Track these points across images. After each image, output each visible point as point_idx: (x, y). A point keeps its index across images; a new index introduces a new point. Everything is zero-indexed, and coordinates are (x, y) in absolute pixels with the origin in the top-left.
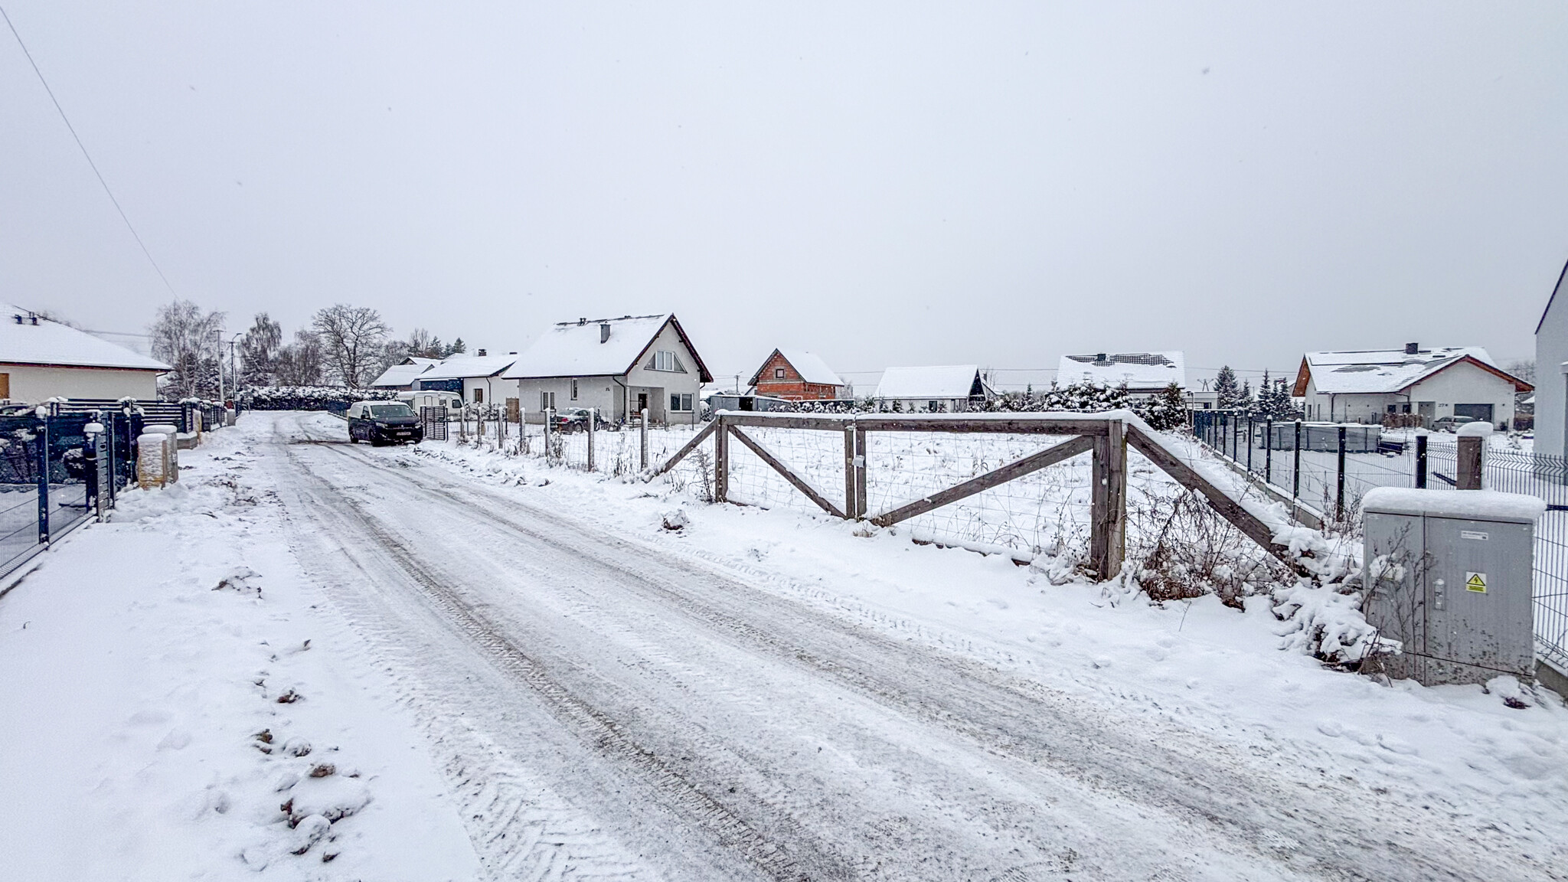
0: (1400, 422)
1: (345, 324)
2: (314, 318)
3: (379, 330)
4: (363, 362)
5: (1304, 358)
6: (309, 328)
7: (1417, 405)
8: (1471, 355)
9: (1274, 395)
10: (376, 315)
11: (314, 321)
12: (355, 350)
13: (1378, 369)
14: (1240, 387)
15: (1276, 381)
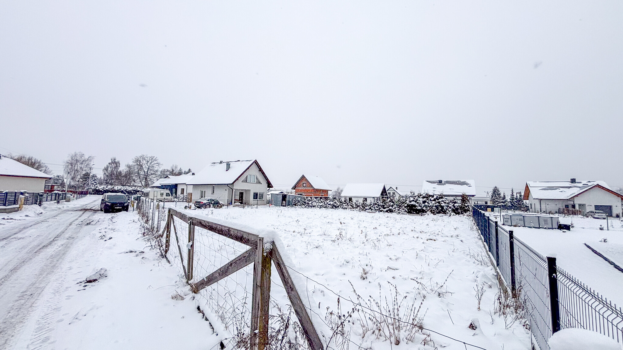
0: (571, 212)
1: (145, 162)
2: (133, 159)
3: (157, 165)
4: (150, 177)
5: (527, 184)
6: (131, 163)
7: (578, 205)
8: (599, 184)
9: (516, 199)
10: (157, 159)
11: (133, 161)
12: (147, 172)
13: (559, 189)
14: (502, 195)
15: (517, 193)
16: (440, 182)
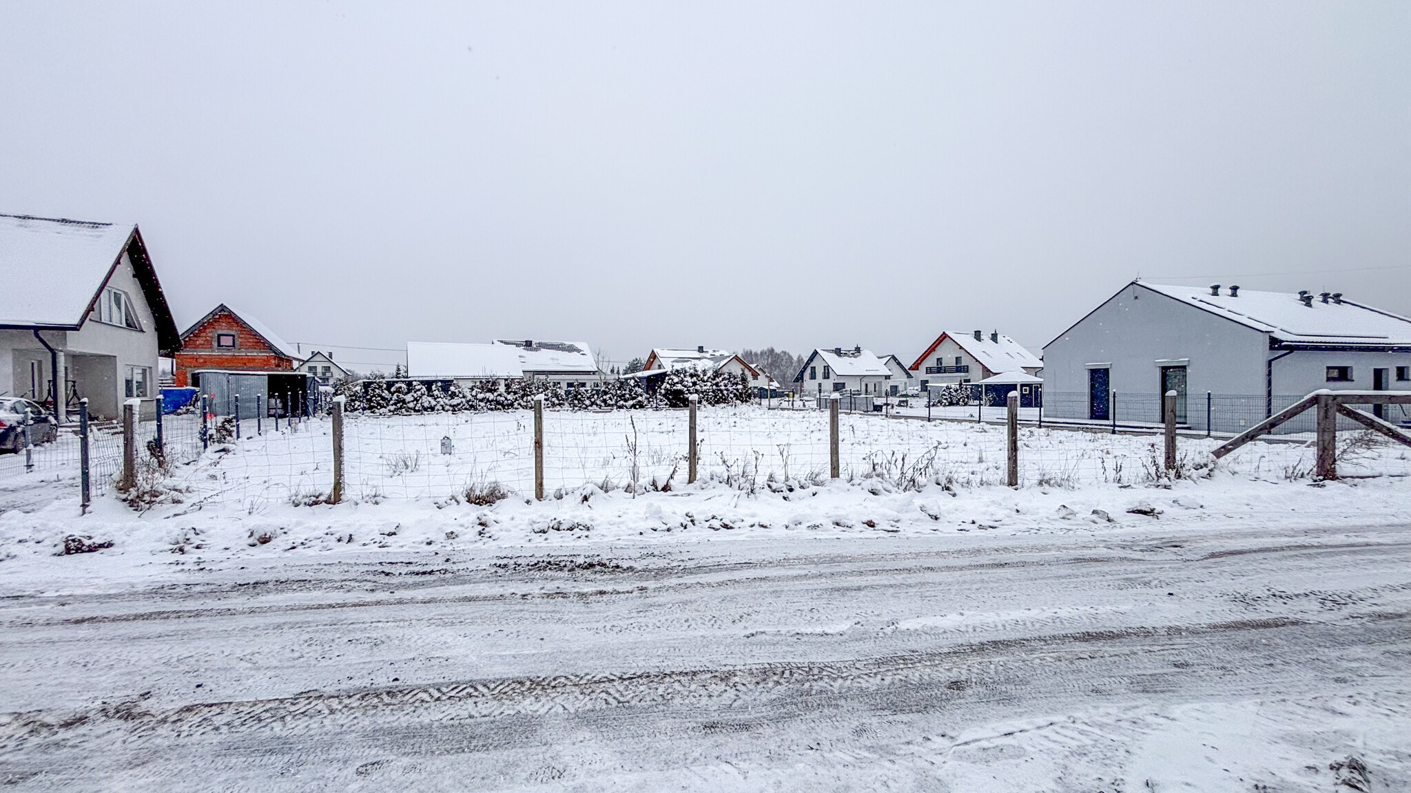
16: (528, 344)
